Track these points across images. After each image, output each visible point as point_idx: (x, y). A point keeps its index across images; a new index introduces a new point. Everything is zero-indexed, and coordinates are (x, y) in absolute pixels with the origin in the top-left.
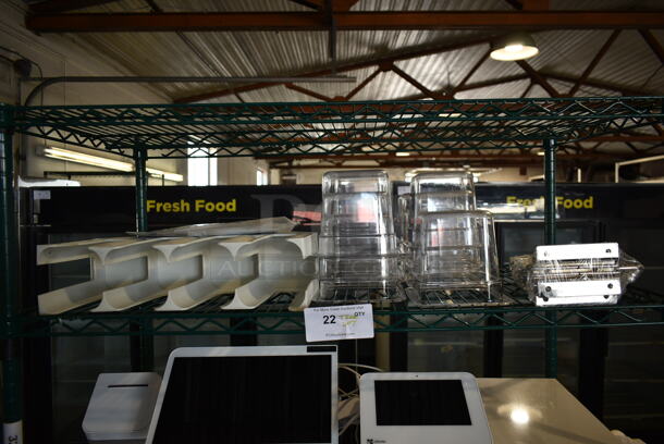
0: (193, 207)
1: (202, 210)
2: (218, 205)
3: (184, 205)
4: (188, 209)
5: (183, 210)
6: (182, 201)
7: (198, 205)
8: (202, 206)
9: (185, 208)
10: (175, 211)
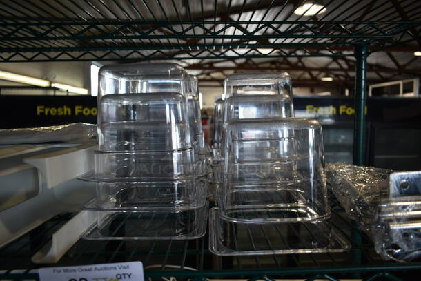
0: (73, 111)
1: (81, 114)
2: (92, 110)
3: (67, 110)
4: (70, 113)
5: (65, 113)
6: (65, 107)
7: (77, 110)
8: (80, 111)
9: (67, 112)
10: (59, 114)
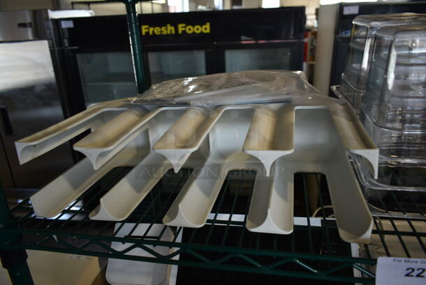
0: (177, 29)
1: (184, 32)
2: (195, 28)
3: (170, 29)
4: (173, 32)
5: (169, 32)
6: (168, 26)
7: (181, 28)
8: (183, 29)
9: (171, 31)
10: (163, 33)
